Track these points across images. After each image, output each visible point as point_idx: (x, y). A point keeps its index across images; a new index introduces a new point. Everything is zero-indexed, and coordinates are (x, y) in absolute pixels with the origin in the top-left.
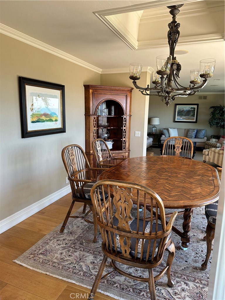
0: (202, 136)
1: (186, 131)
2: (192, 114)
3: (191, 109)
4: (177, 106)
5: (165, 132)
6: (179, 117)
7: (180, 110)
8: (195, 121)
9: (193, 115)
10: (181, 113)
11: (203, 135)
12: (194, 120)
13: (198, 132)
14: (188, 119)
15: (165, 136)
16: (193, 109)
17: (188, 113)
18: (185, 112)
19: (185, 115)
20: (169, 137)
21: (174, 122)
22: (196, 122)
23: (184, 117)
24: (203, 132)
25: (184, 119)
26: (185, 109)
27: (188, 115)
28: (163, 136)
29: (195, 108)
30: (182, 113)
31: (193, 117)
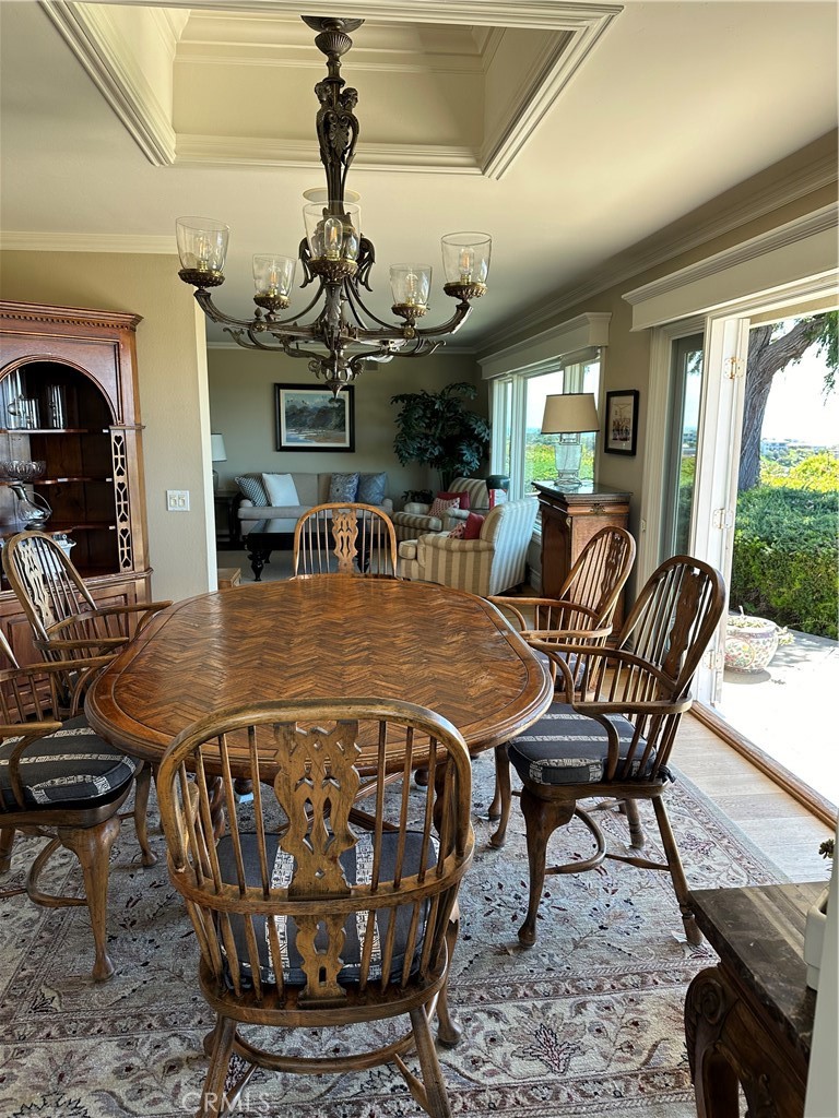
0: (378, 498)
1: (323, 479)
2: (335, 421)
3: (329, 405)
4: (281, 391)
5: (251, 486)
6: (293, 434)
7: (294, 407)
8: (347, 445)
9: (341, 426)
10: (297, 418)
11: (381, 494)
12: (344, 441)
13: (363, 482)
14: (326, 439)
15: (254, 504)
16: (336, 405)
17: (321, 418)
18: (311, 413)
19: (313, 426)
20: (269, 505)
21: (278, 451)
22: (351, 449)
23: (311, 433)
24: (380, 482)
25: (309, 438)
26: (310, 404)
27: (323, 426)
28: (247, 504)
29: (343, 402)
30: (303, 419)
31: (338, 433)
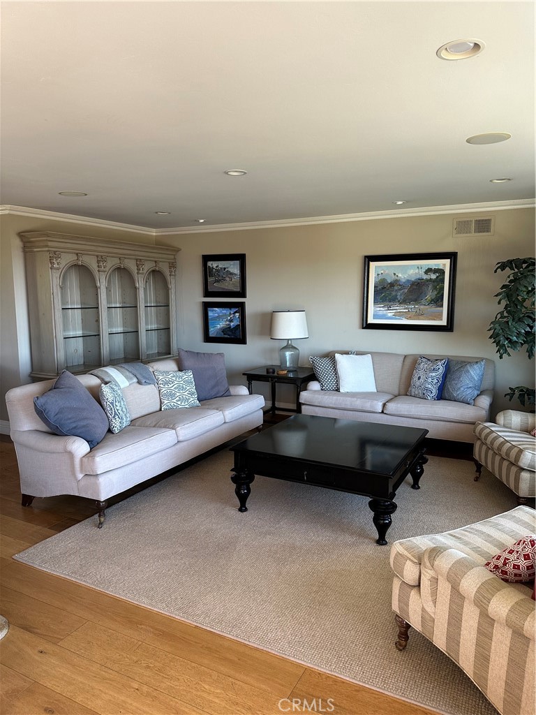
0: (469, 393)
2: (430, 294)
3: (425, 277)
4: (371, 263)
7: (383, 280)
8: (444, 322)
10: (387, 292)
15: (322, 385)
16: (433, 276)
17: (414, 291)
18: (402, 286)
19: (404, 302)
20: (338, 390)
21: (363, 328)
22: (448, 328)
24: (474, 372)
25: (400, 315)
26: (402, 276)
27: (416, 300)
28: (314, 386)
30: (394, 293)
